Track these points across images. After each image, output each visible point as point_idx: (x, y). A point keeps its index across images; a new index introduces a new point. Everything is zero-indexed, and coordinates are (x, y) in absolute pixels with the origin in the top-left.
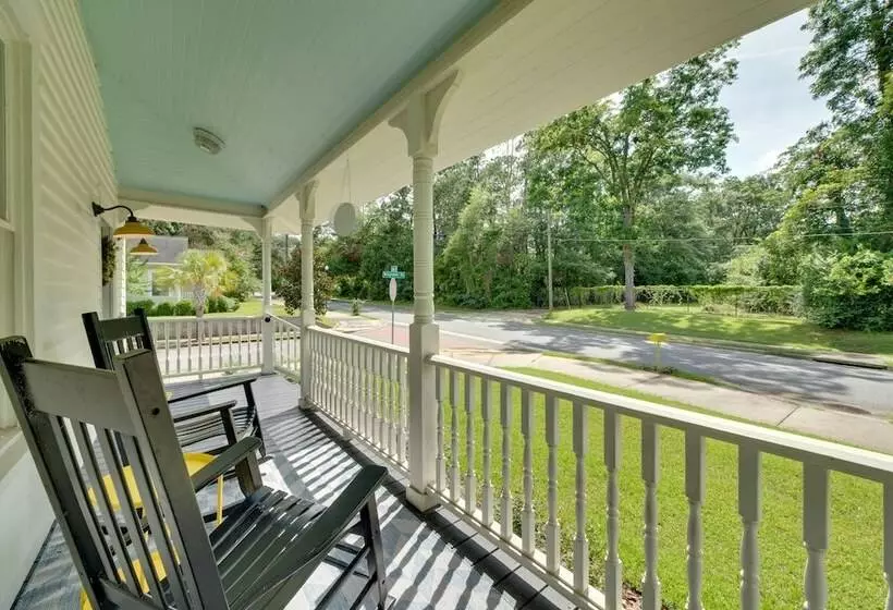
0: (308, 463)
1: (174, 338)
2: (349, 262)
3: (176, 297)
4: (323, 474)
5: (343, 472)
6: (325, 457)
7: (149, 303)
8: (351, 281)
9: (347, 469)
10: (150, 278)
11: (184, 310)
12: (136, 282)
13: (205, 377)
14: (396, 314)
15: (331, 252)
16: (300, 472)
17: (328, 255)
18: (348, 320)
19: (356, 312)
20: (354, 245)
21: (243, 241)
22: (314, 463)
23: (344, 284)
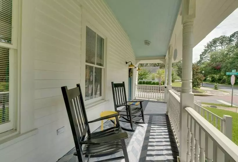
0: (155, 130)
1: (148, 90)
2: (215, 69)
3: (156, 81)
4: (156, 135)
5: (163, 138)
6: (161, 131)
7: (151, 82)
8: (217, 76)
9: (164, 138)
10: (151, 76)
11: (158, 84)
12: (148, 77)
13: (150, 100)
14: (234, 91)
15: (206, 66)
16: (151, 131)
17: (205, 67)
18: (211, 91)
19: (216, 88)
20: (218, 63)
21: (174, 66)
22: (157, 131)
23: (213, 77)
